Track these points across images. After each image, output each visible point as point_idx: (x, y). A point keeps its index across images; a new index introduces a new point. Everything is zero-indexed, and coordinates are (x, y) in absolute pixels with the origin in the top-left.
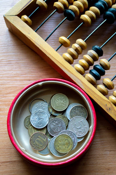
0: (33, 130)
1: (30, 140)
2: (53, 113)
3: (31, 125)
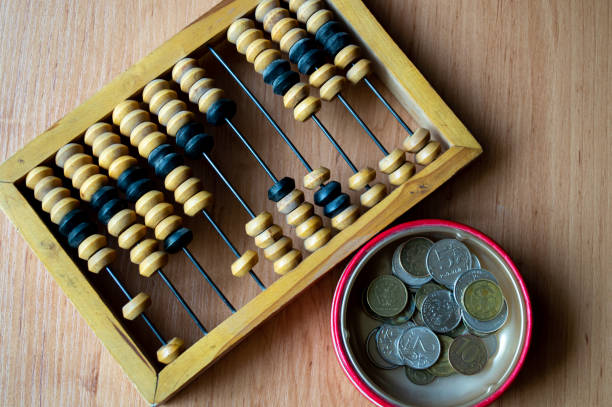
0: (441, 365)
1: (465, 373)
2: (409, 315)
3: (429, 368)
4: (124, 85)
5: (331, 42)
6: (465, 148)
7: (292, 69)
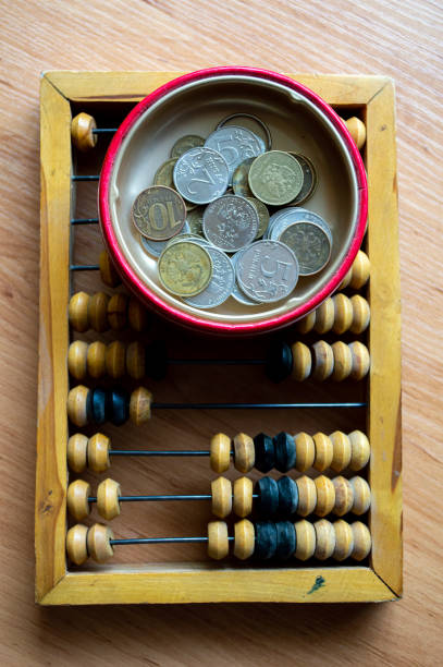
4: (386, 286)
5: (272, 533)
6: (53, 587)
7: (274, 470)
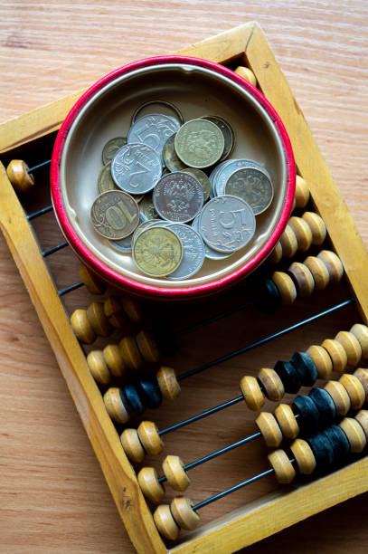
4: (327, 194)
